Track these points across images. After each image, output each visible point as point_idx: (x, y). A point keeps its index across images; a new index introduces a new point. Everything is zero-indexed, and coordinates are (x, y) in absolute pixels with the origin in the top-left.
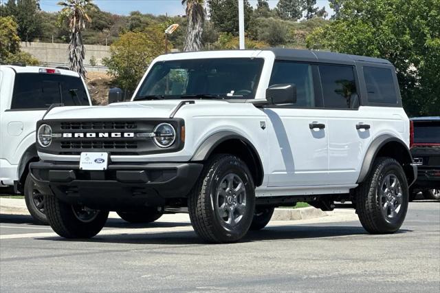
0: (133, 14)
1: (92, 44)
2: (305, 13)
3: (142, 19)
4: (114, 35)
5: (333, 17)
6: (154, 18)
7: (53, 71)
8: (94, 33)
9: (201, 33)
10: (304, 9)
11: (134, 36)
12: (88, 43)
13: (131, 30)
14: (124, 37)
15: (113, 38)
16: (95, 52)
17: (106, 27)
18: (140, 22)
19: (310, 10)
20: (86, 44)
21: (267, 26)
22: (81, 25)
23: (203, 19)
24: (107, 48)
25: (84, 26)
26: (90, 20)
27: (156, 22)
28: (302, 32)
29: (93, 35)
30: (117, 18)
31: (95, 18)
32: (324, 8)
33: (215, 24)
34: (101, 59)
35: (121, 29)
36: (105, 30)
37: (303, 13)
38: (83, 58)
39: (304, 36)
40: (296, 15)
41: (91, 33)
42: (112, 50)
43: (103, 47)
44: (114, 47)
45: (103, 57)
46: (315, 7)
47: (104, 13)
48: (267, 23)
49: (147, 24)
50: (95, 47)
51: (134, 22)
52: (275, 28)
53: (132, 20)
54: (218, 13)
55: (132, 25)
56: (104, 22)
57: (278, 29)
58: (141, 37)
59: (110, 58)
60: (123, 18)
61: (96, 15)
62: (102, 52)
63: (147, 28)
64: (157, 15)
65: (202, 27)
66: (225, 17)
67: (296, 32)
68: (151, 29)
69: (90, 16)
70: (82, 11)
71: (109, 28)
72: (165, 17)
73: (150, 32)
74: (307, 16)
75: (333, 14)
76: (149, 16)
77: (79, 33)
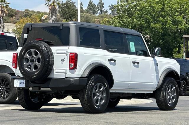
0: (26, 10)
1: (8, 23)
2: (99, 12)
3: (30, 13)
4: (17, 19)
5: (111, 14)
6: (35, 12)
7: (4, 34)
8: (9, 18)
9: (55, 19)
10: (99, 10)
11: (26, 20)
12: (6, 22)
13: (25, 17)
14: (22, 20)
15: (17, 20)
16: (9, 26)
17: (14, 16)
18: (29, 14)
19: (101, 11)
20: (5, 22)
21: (83, 17)
22: (4, 14)
23: (56, 13)
24: (14, 25)
25: (4, 15)
26: (7, 12)
27: (36, 14)
28: (99, 20)
29: (8, 19)
30: (19, 12)
31: (9, 12)
32: (107, 10)
33: (61, 15)
34: (11, 29)
35: (20, 17)
36: (13, 17)
37: (98, 12)
38: (4, 29)
39: (99, 21)
40: (95, 12)
41: (7, 18)
42: (16, 26)
43: (12, 24)
44: (17, 24)
45: (12, 28)
46: (103, 9)
47: (13, 10)
48: (84, 16)
49: (32, 15)
50: (9, 24)
51: (26, 14)
52: (87, 18)
53: (25, 13)
54: (63, 11)
55: (25, 15)
56: (13, 14)
57: (88, 18)
58: (29, 20)
59: (16, 29)
60: (21, 12)
61: (10, 10)
62: (12, 26)
63: (32, 17)
64: (36, 11)
65: (56, 17)
66: (66, 12)
67: (96, 20)
68: (33, 17)
69: (7, 11)
70: (4, 9)
71: (15, 16)
72: (40, 12)
73: (33, 18)
74: (100, 13)
75: (110, 13)
76: (33, 11)
77: (3, 18)
